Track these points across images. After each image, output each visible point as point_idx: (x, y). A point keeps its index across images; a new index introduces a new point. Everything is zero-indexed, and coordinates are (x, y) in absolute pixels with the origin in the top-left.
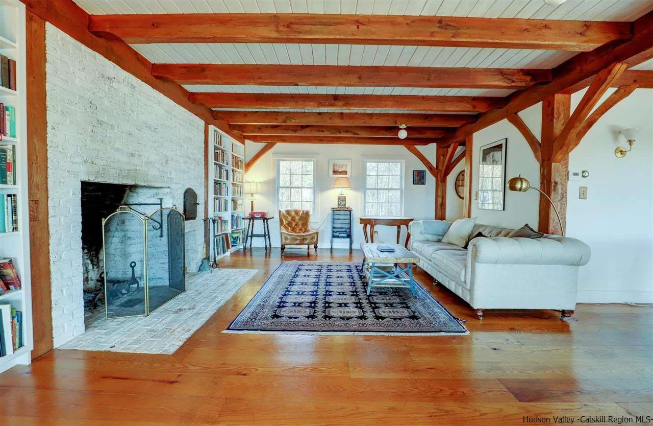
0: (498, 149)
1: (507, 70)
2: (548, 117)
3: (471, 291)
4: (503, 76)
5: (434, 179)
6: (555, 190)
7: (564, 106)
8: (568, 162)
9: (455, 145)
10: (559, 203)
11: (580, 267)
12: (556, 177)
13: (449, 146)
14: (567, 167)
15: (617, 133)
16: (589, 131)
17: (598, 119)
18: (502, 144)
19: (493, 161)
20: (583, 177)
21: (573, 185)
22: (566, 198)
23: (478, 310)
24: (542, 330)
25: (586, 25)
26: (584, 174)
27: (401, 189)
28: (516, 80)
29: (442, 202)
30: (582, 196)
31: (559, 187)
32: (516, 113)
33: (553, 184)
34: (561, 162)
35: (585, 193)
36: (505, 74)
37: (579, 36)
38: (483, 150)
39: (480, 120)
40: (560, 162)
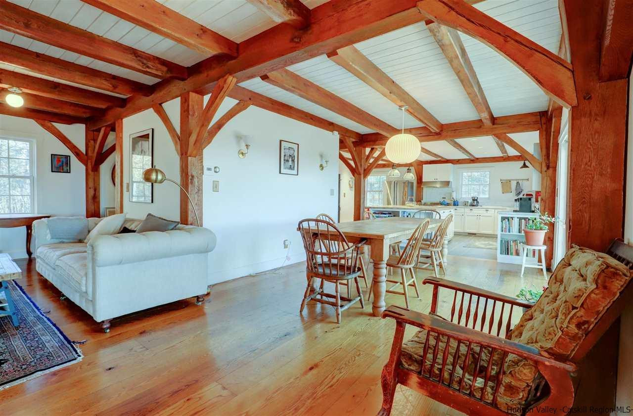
0: (146, 139)
1: (140, 53)
2: (185, 111)
3: (93, 302)
4: (136, 57)
5: (84, 167)
6: (192, 183)
7: (198, 105)
8: (202, 157)
9: (105, 129)
10: (196, 196)
11: (209, 253)
12: (193, 171)
13: (99, 130)
14: (202, 162)
15: (239, 138)
16: (219, 132)
17: (225, 123)
18: (148, 134)
19: (142, 151)
20: (216, 172)
21: (208, 179)
22: (202, 190)
23: (103, 322)
24: (175, 323)
25: (202, 29)
26: (216, 169)
27: (31, 177)
28: (152, 67)
29: (95, 194)
30: (215, 190)
31: (196, 180)
32: (160, 104)
33: (190, 177)
34: (197, 157)
35: (217, 187)
36: (139, 56)
37: (196, 36)
38: (133, 138)
39: (128, 106)
40: (195, 157)
